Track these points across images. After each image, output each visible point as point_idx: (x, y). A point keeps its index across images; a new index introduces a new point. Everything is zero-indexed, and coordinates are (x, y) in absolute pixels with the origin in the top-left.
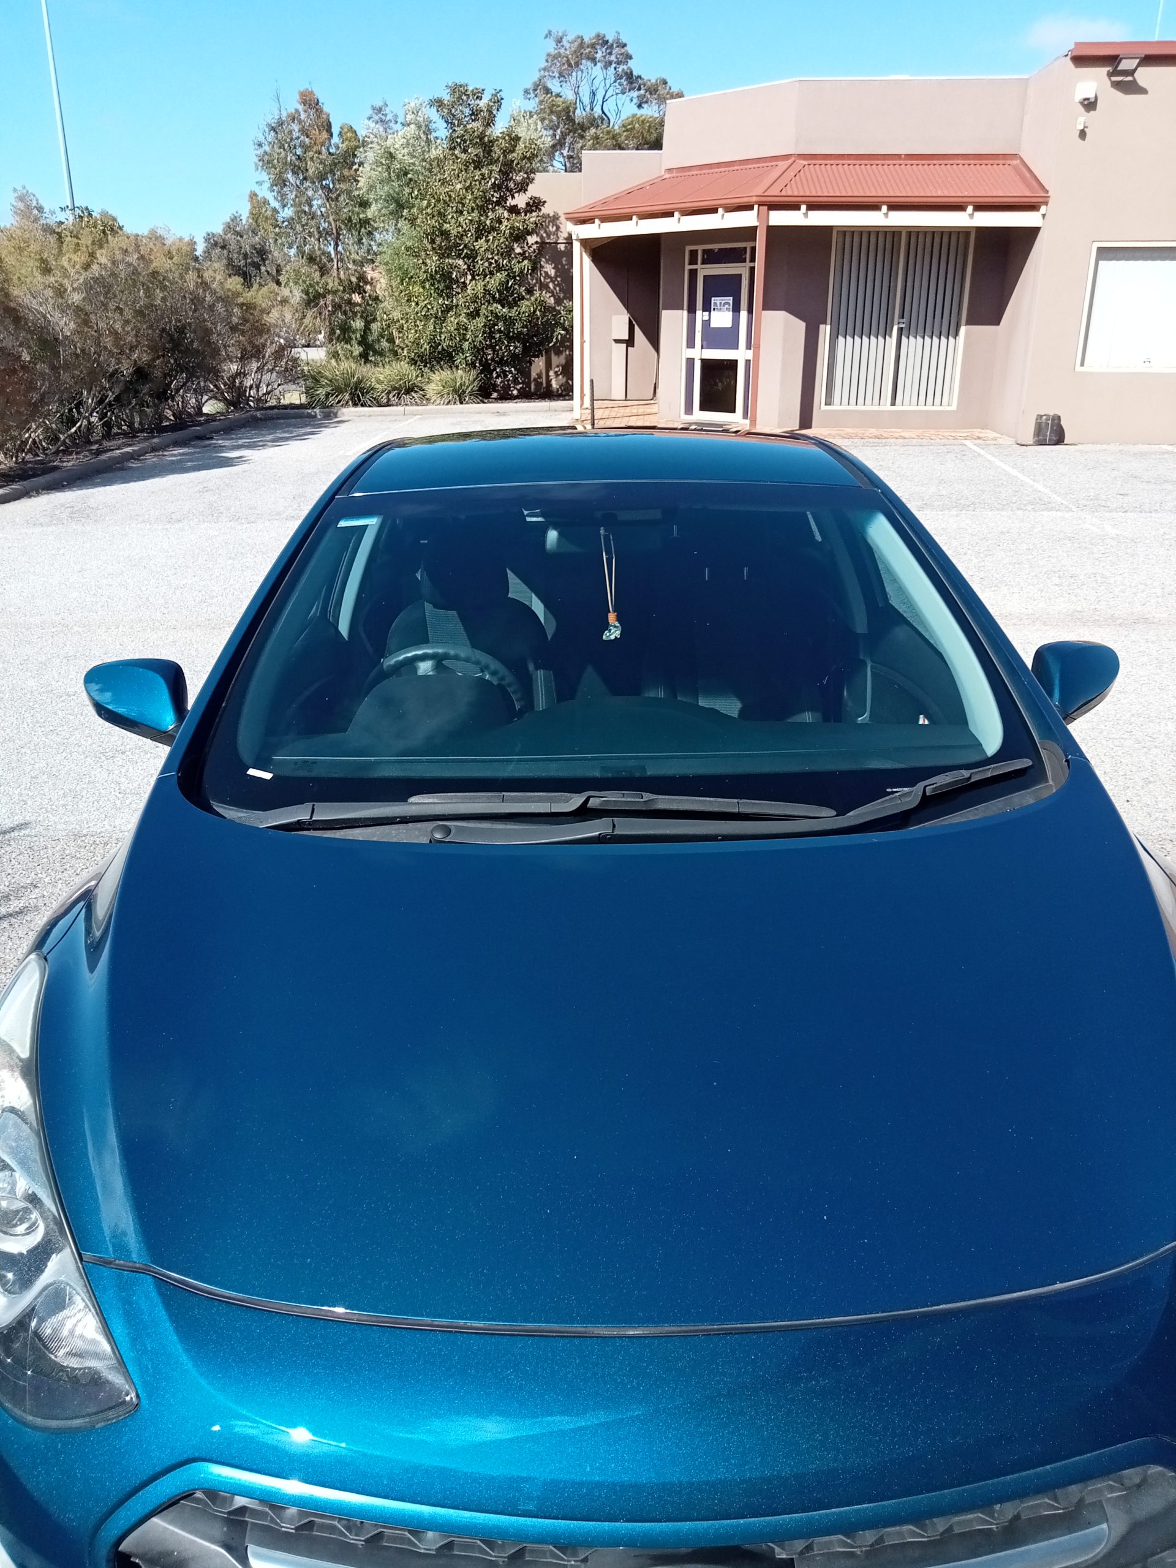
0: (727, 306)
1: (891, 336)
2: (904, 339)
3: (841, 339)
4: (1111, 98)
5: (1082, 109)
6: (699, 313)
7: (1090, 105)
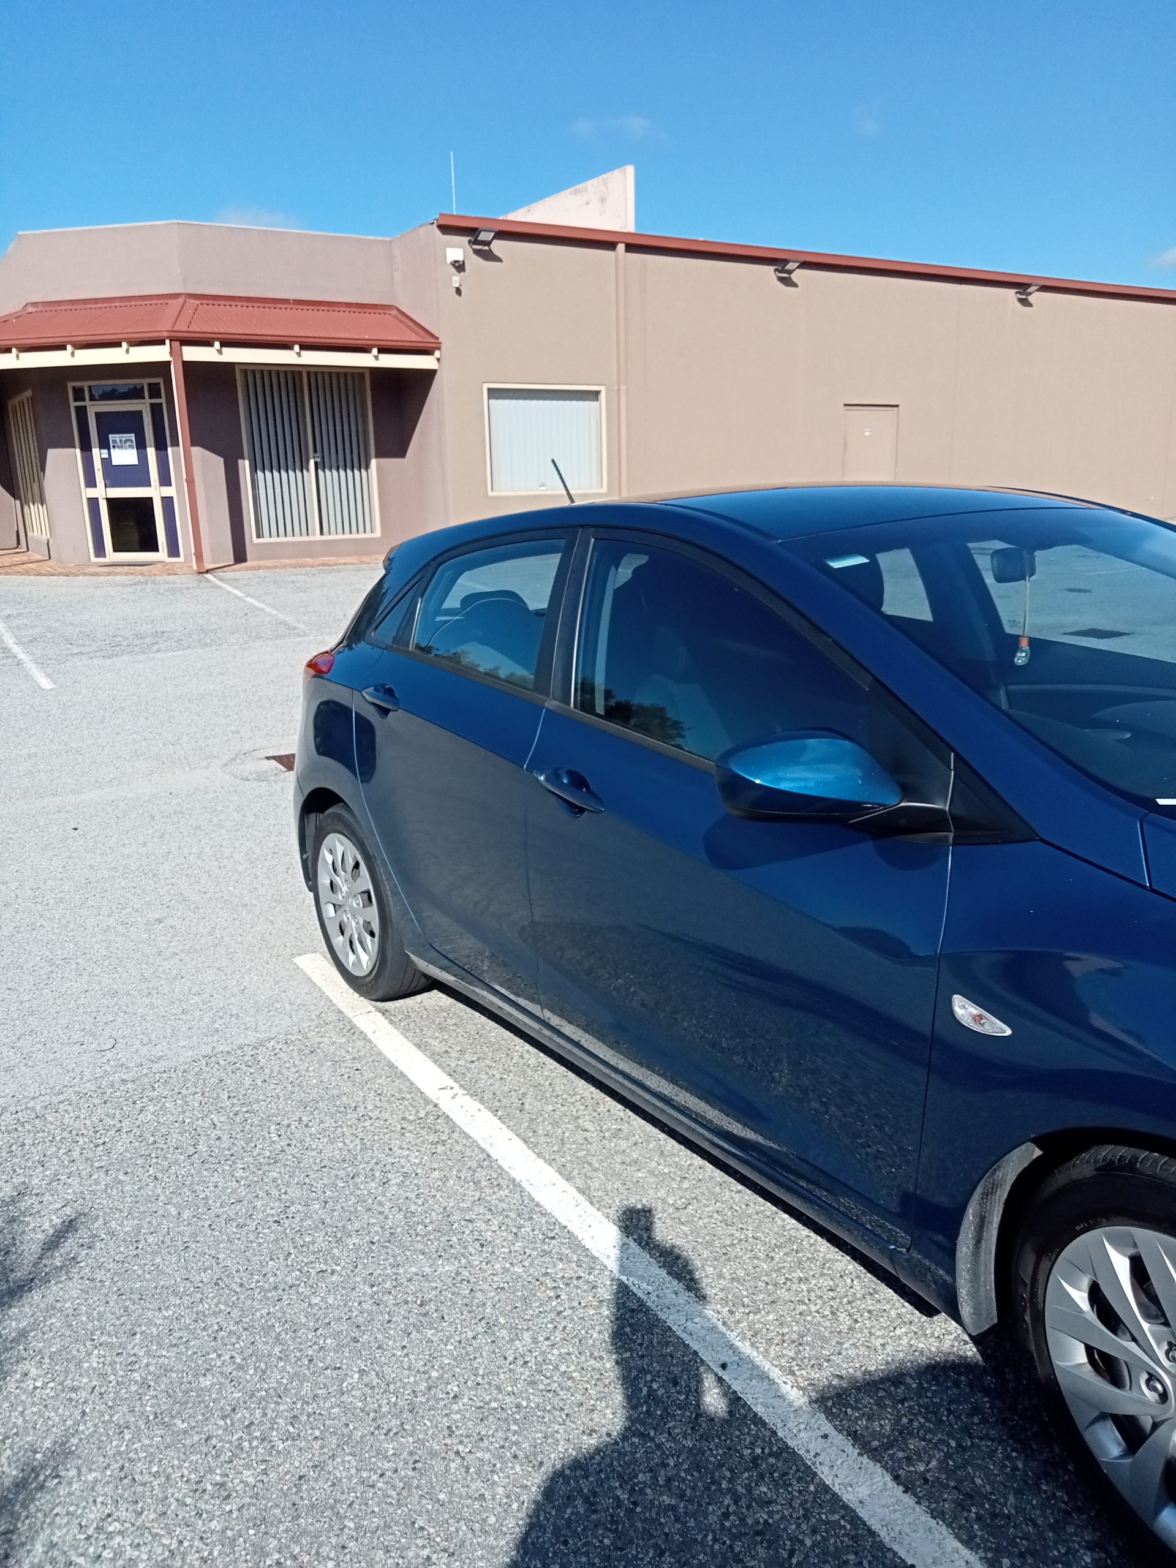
0: (129, 443)
1: (308, 470)
2: (320, 472)
3: (260, 474)
4: (474, 262)
5: (454, 270)
6: (96, 451)
7: (459, 267)
